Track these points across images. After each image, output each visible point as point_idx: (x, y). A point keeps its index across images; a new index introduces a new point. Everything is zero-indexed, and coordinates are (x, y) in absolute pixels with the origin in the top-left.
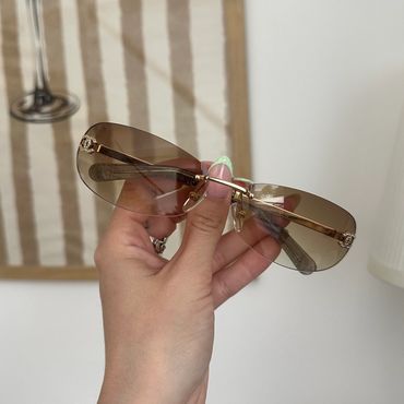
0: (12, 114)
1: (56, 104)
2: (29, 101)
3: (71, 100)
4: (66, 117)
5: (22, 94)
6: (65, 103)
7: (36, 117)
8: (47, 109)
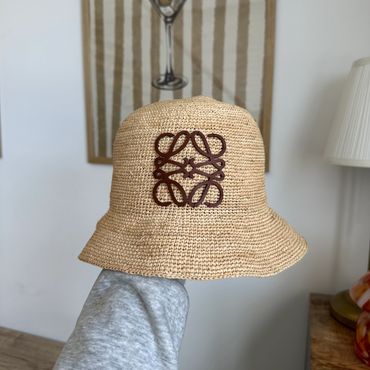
0: (153, 85)
1: (176, 81)
2: (163, 79)
3: (184, 80)
4: (181, 88)
5: (159, 75)
6: (181, 81)
7: (165, 87)
8: (171, 83)
